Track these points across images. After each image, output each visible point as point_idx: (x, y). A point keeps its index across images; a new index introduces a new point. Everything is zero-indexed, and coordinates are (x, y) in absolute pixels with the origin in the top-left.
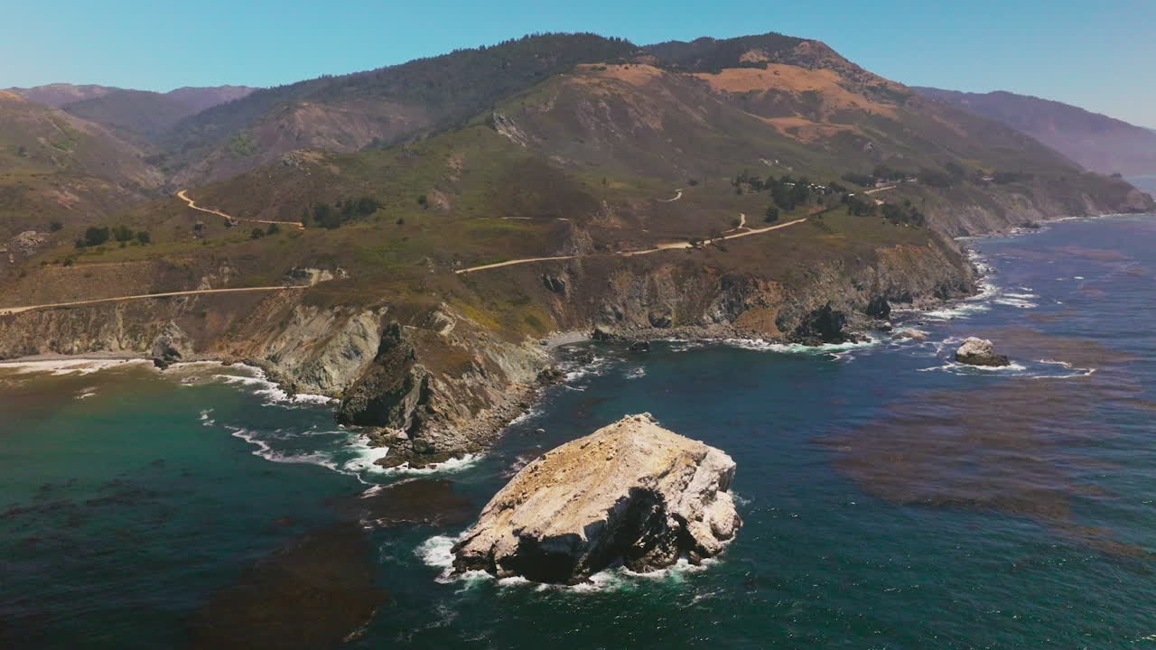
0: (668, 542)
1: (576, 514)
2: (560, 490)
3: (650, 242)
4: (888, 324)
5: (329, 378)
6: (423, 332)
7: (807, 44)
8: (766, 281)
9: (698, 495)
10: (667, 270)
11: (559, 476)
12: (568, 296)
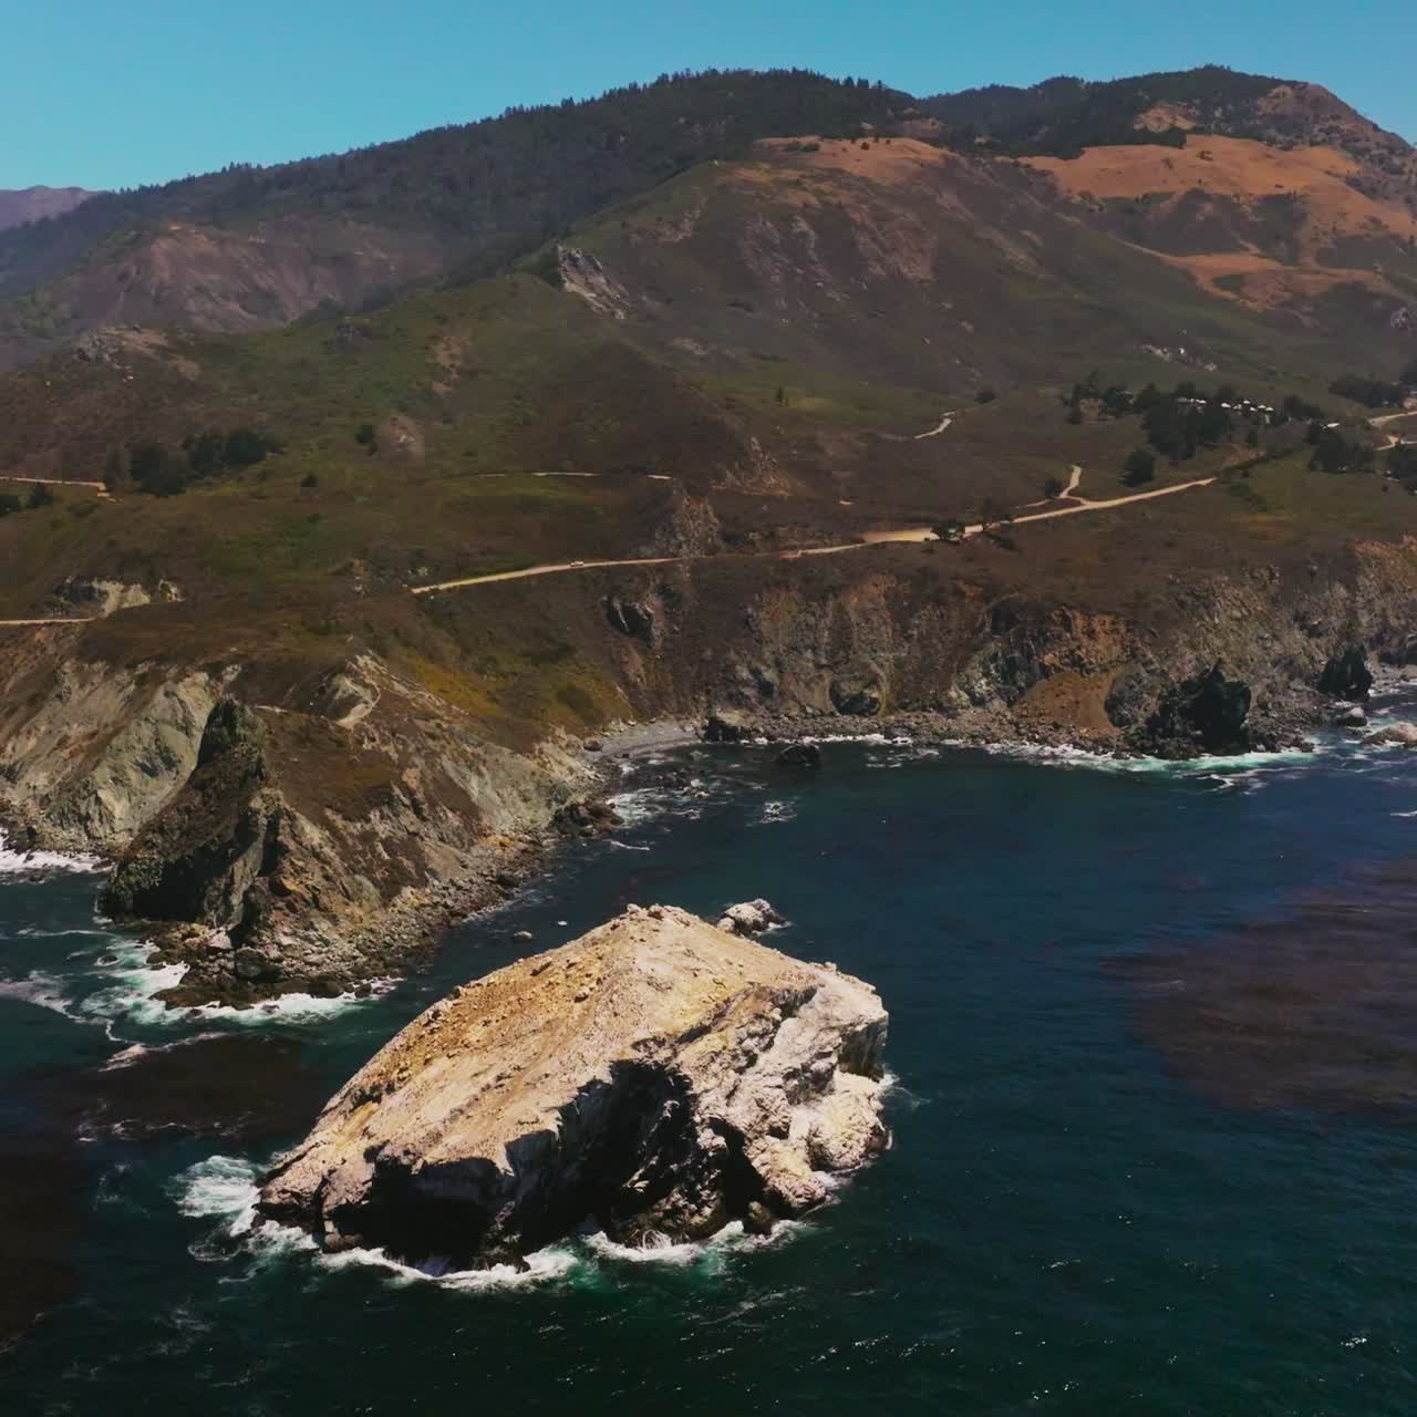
0: (700, 1180)
1: (494, 1116)
2: (470, 1063)
3: (849, 527)
4: (1357, 712)
5: (107, 817)
6: (296, 721)
7: (1288, 90)
8: (1087, 613)
9: (780, 1081)
10: (875, 589)
11: (475, 1033)
12: (658, 644)
